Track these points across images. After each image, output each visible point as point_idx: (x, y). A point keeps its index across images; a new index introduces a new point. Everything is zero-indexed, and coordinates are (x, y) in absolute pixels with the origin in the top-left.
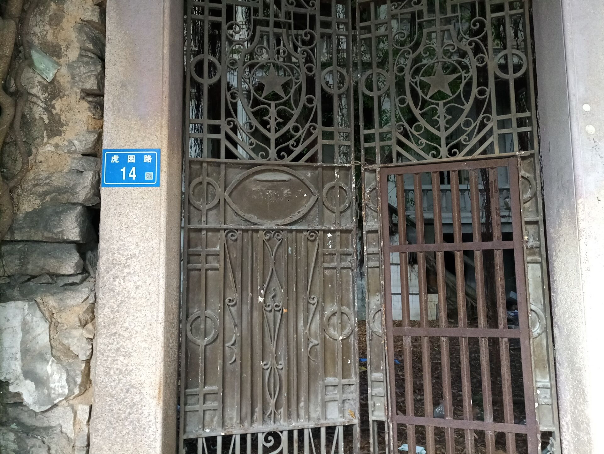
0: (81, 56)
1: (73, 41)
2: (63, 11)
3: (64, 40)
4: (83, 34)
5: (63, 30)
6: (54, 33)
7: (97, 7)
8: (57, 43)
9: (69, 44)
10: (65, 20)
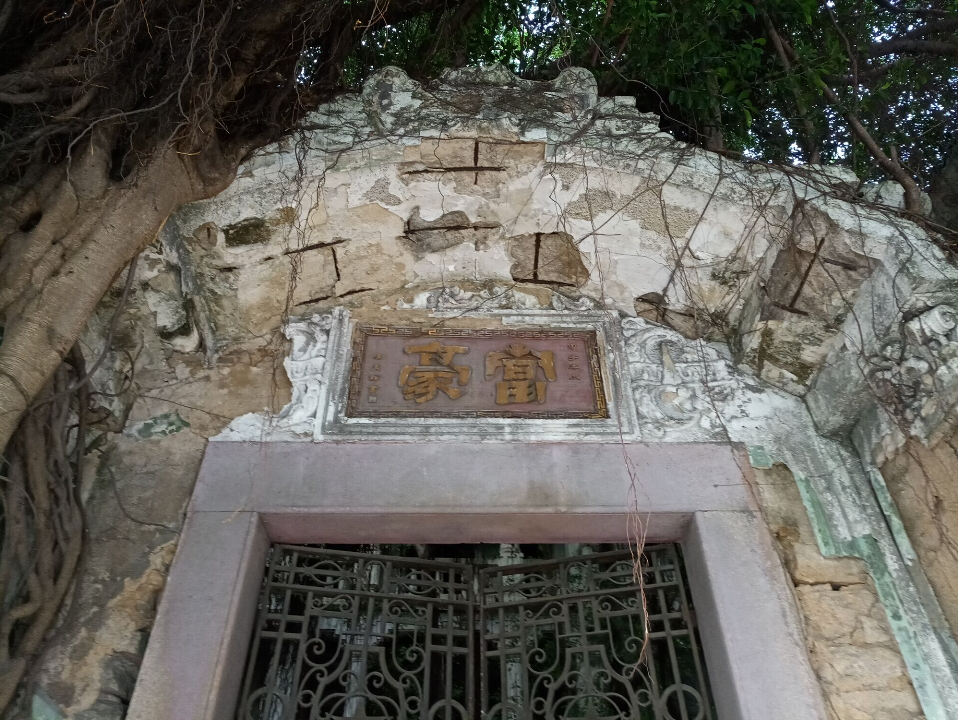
0: (99, 701)
1: (93, 680)
2: (93, 640)
3: (82, 680)
4: (111, 672)
5: (86, 664)
6: (72, 670)
7: (139, 634)
8: (72, 684)
9: (87, 685)
10: (92, 652)
